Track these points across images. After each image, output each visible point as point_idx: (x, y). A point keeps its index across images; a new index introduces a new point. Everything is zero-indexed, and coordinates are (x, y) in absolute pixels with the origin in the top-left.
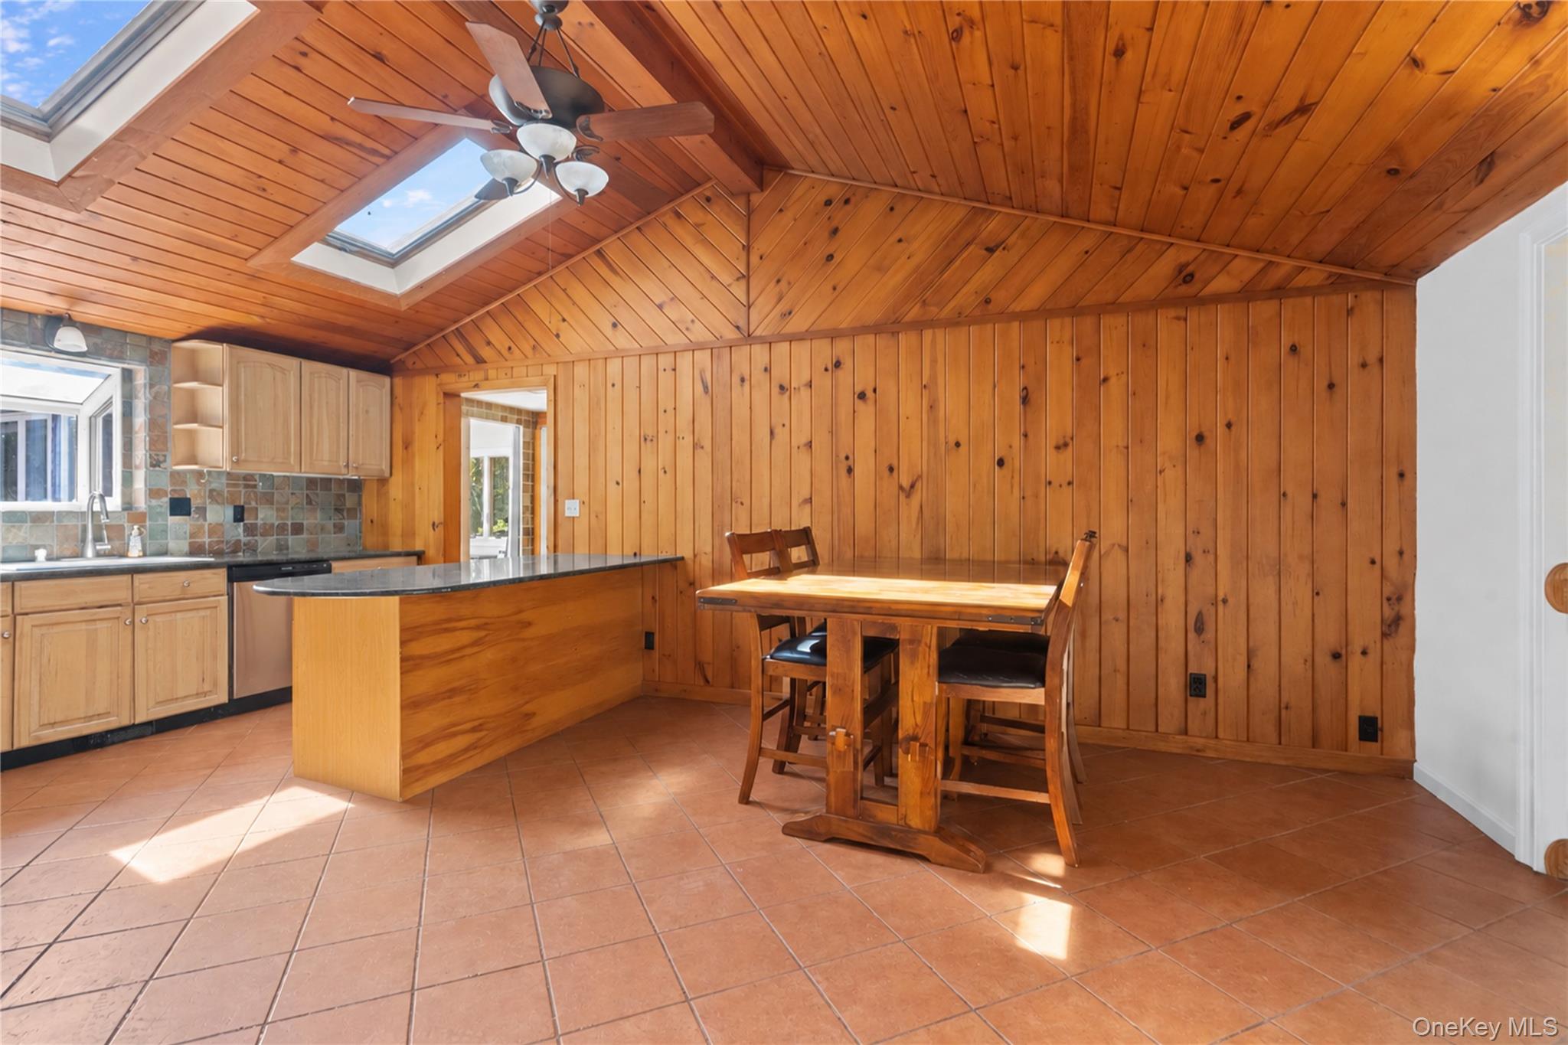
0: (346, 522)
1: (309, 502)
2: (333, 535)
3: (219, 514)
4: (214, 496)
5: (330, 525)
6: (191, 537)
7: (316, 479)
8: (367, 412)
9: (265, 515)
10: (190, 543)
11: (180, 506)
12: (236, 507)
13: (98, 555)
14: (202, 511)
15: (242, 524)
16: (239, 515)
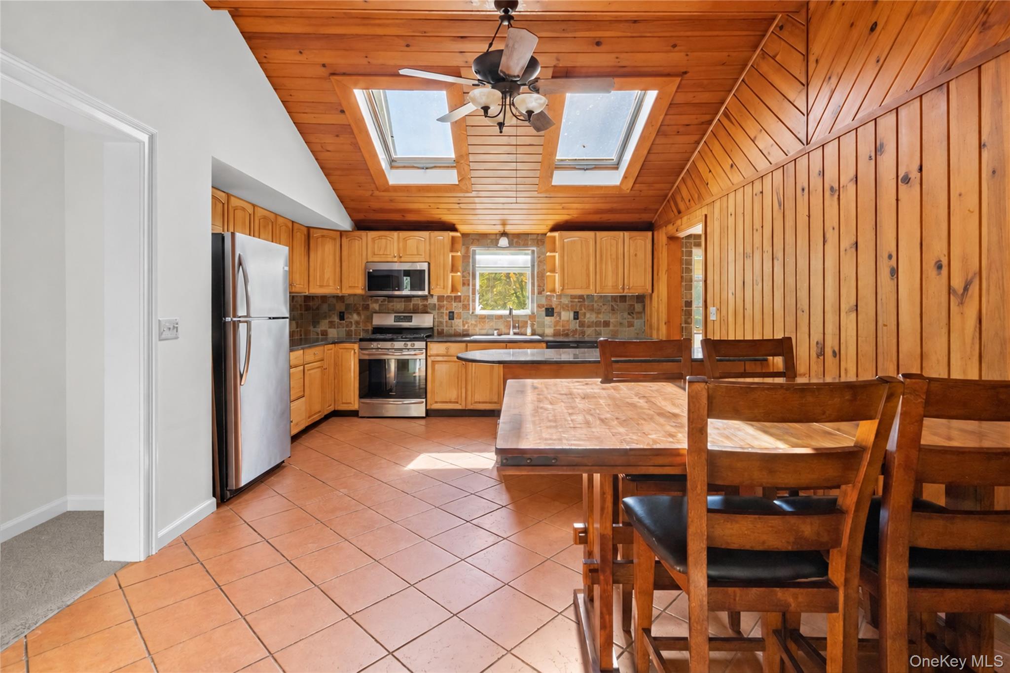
0: (636, 321)
1: (613, 309)
2: (628, 329)
3: (567, 316)
4: (565, 308)
5: (625, 322)
6: (554, 327)
7: (617, 296)
8: (636, 255)
9: (590, 317)
10: (554, 330)
11: (550, 312)
12: (575, 312)
13: (515, 334)
14: (559, 315)
15: (578, 321)
16: (576, 316)
